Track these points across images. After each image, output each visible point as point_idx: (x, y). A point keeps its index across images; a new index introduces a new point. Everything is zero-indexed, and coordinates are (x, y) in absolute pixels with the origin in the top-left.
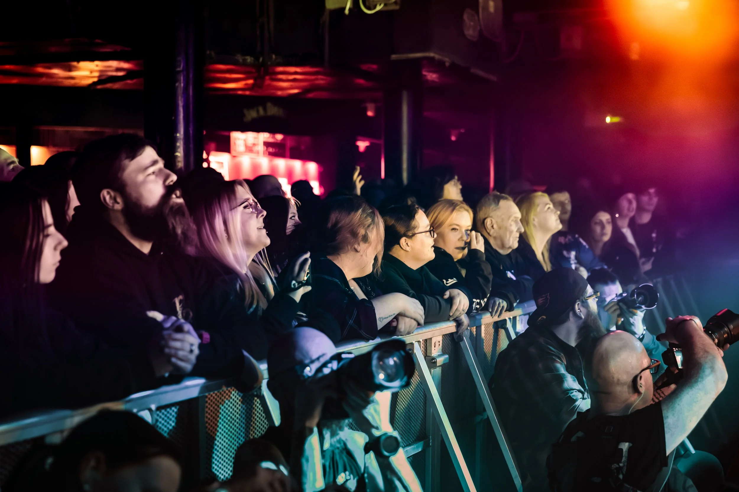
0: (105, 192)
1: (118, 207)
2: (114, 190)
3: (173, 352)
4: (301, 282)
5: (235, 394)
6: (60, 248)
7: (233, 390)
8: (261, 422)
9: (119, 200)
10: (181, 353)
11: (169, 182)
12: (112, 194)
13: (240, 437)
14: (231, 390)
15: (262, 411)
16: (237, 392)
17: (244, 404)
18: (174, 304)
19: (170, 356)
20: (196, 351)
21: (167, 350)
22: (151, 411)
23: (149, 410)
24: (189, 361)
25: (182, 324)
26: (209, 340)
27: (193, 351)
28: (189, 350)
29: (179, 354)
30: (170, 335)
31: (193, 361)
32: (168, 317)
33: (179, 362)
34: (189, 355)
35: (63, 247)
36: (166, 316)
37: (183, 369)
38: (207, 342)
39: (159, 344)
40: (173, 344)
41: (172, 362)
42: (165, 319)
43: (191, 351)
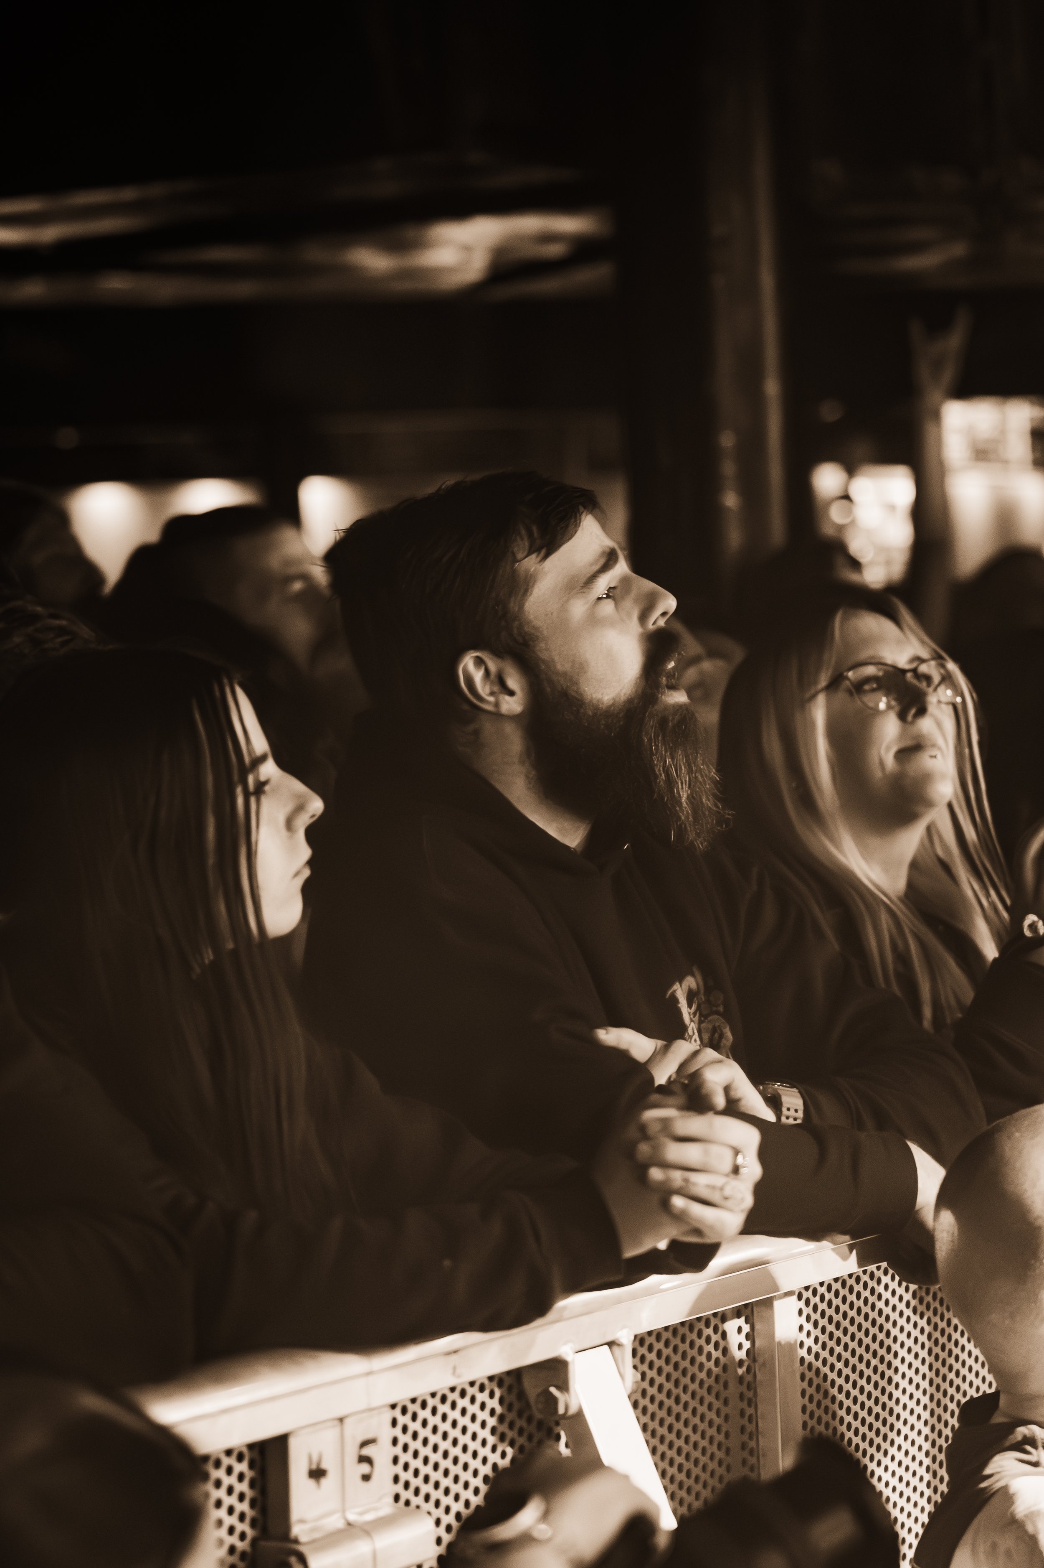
0: (468, 662)
1: (512, 705)
2: (498, 653)
3: (677, 1177)
5: (893, 1285)
6: (303, 821)
7: (886, 1273)
9: (513, 682)
10: (700, 1183)
11: (657, 620)
12: (492, 666)
14: (879, 1274)
18: (675, 1001)
19: (665, 1193)
20: (753, 1170)
21: (656, 1174)
22: (615, 1348)
23: (611, 1344)
24: (728, 1204)
25: (706, 1065)
26: (800, 1114)
27: (742, 1171)
28: (728, 1167)
29: (694, 1184)
30: (666, 1123)
31: (743, 1200)
32: (665, 1043)
33: (697, 1210)
34: (726, 1184)
35: (313, 816)
36: (660, 1043)
37: (711, 1227)
38: (795, 1119)
39: (630, 1152)
40: (675, 1152)
41: (675, 1211)
42: (656, 1052)
43: (736, 1170)
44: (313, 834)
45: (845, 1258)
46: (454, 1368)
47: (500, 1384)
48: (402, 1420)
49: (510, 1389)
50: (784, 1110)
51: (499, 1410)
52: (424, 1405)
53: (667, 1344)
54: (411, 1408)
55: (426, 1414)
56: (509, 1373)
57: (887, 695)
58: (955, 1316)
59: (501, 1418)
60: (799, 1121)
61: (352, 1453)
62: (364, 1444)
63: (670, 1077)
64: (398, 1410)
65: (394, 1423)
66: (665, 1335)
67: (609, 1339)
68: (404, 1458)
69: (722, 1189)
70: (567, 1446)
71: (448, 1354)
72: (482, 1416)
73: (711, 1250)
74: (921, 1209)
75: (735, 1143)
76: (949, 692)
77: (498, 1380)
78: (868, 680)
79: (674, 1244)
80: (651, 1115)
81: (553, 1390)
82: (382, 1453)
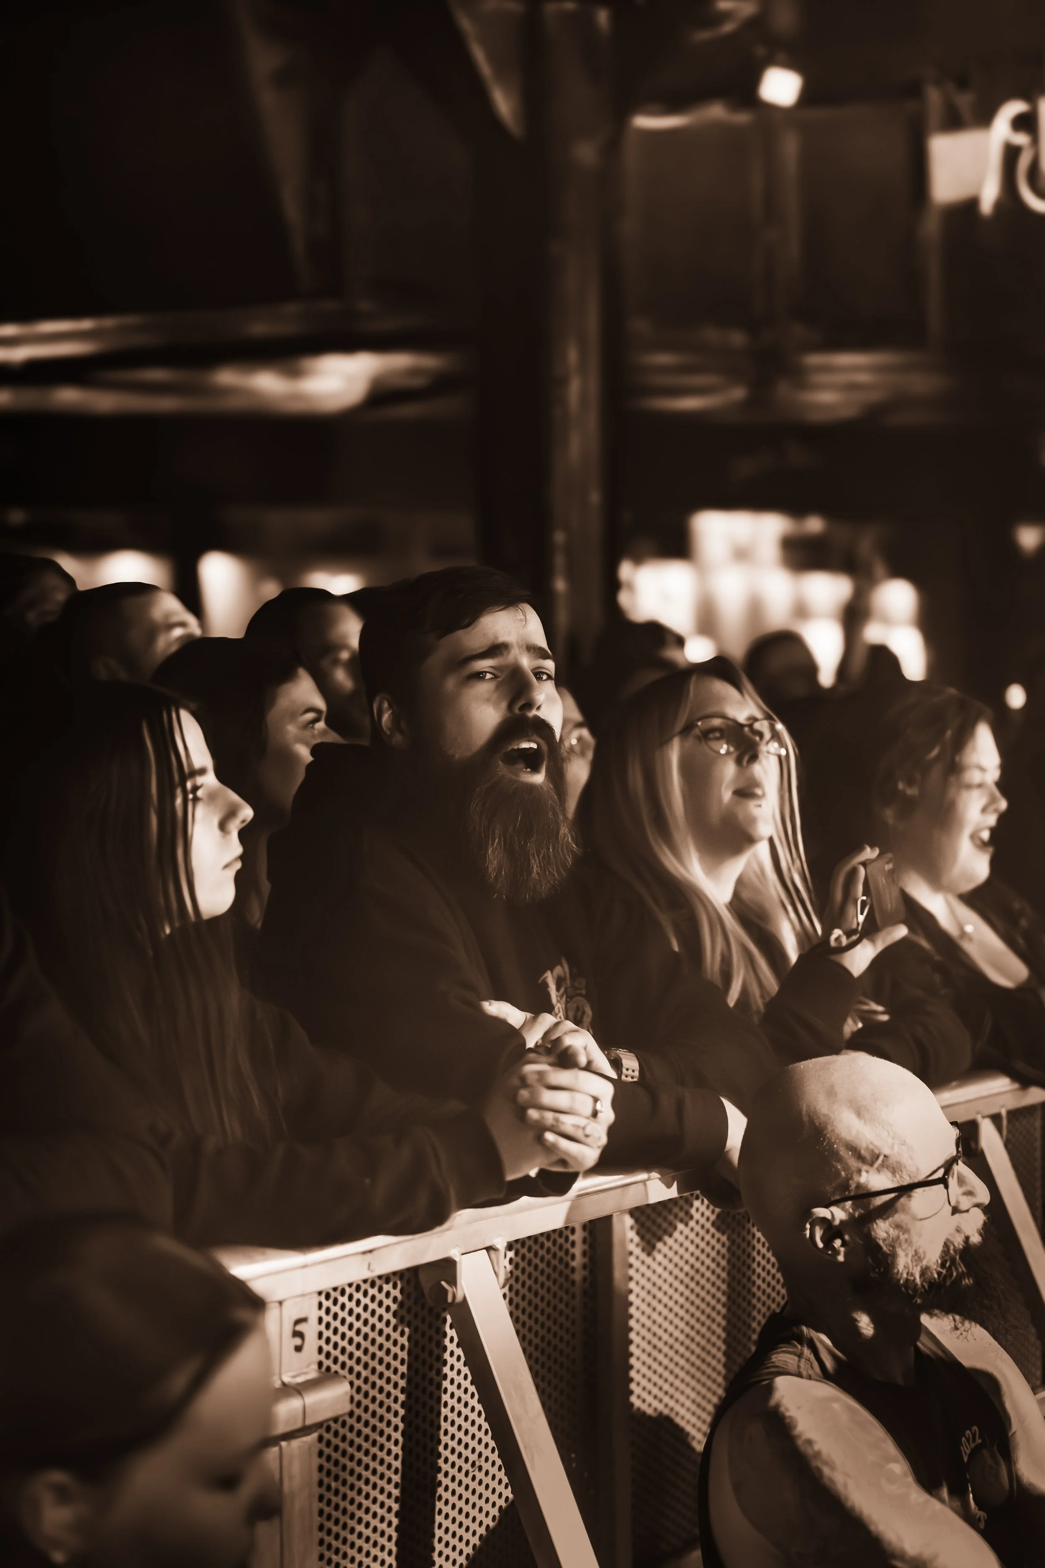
3: (549, 1116)
4: (854, 932)
5: (703, 1208)
6: (236, 824)
7: (698, 1199)
8: (769, 1279)
10: (568, 1123)
13: (714, 1314)
14: (693, 1199)
15: (773, 1266)
16: (706, 1202)
17: (723, 1234)
18: (545, 985)
19: (541, 1129)
20: (608, 1115)
21: (533, 1114)
22: (492, 1253)
23: (489, 1249)
24: (588, 1140)
25: (566, 1033)
26: (637, 1074)
27: (599, 1115)
28: (589, 1111)
29: (563, 1123)
30: (541, 1074)
31: (599, 1138)
32: (533, 1015)
33: (564, 1144)
34: (588, 1124)
35: (243, 821)
36: (529, 1015)
37: (575, 1159)
38: (632, 1078)
39: (513, 1097)
40: (548, 1097)
41: (547, 1144)
42: (527, 1021)
43: (595, 1114)
44: (243, 835)
45: (669, 1186)
46: (369, 1265)
47: (401, 1278)
48: (326, 1304)
49: (408, 1282)
50: (624, 1070)
51: (400, 1297)
52: (343, 1293)
53: (530, 1250)
54: (333, 1294)
55: (344, 1299)
56: (409, 1270)
57: (727, 743)
58: (758, 1231)
59: (401, 1305)
60: (635, 1080)
61: (288, 1328)
62: (298, 1322)
63: (537, 1042)
64: (323, 1296)
65: (320, 1305)
66: (528, 1243)
67: (487, 1245)
68: (327, 1334)
69: (584, 1128)
70: (451, 1327)
71: (364, 1253)
72: (388, 1302)
73: (573, 1177)
74: (730, 1150)
75: (595, 1094)
76: (776, 745)
77: (400, 1275)
78: (713, 730)
79: (542, 1173)
80: (529, 1068)
81: (443, 1283)
82: (310, 1330)
